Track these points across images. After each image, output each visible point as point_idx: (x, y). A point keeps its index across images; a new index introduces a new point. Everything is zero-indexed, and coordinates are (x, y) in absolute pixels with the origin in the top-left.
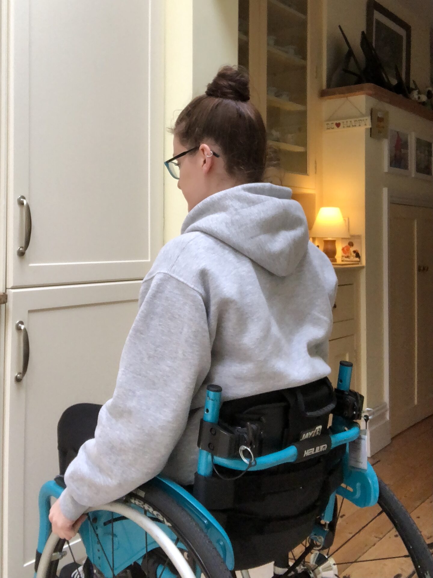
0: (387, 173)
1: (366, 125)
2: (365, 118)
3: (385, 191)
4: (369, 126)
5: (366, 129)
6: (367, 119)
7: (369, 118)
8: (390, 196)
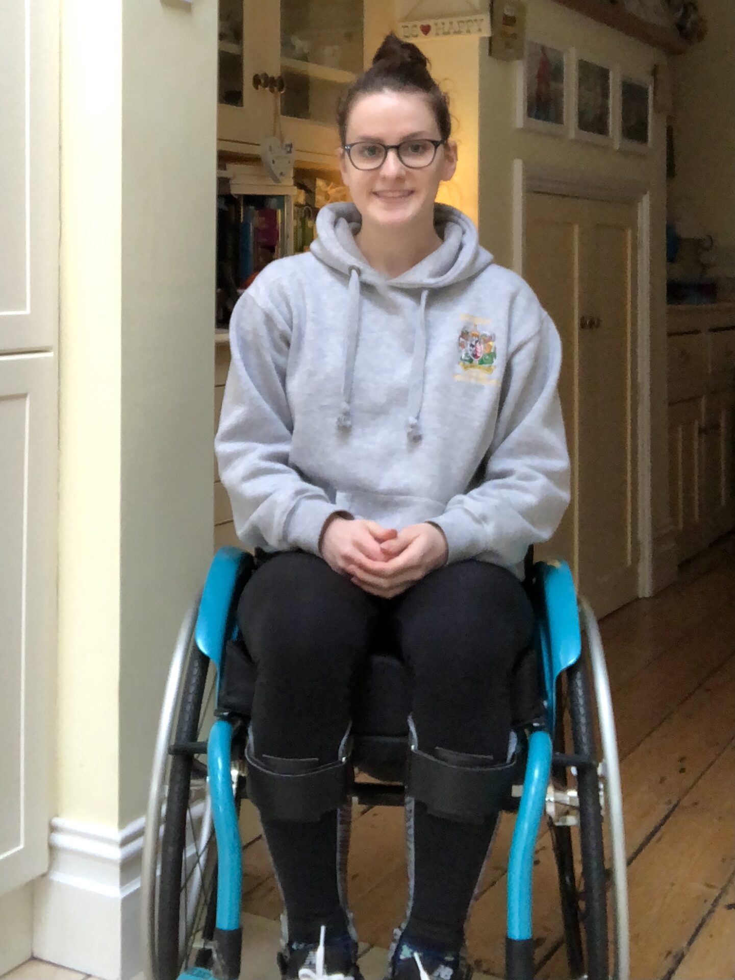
0: (522, 129)
1: (480, 30)
2: (478, 17)
3: (518, 166)
4: (487, 33)
5: (482, 39)
6: (482, 20)
7: (486, 18)
8: (529, 177)
